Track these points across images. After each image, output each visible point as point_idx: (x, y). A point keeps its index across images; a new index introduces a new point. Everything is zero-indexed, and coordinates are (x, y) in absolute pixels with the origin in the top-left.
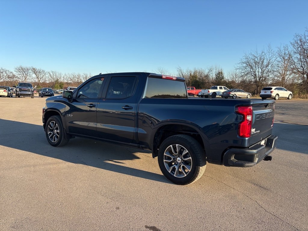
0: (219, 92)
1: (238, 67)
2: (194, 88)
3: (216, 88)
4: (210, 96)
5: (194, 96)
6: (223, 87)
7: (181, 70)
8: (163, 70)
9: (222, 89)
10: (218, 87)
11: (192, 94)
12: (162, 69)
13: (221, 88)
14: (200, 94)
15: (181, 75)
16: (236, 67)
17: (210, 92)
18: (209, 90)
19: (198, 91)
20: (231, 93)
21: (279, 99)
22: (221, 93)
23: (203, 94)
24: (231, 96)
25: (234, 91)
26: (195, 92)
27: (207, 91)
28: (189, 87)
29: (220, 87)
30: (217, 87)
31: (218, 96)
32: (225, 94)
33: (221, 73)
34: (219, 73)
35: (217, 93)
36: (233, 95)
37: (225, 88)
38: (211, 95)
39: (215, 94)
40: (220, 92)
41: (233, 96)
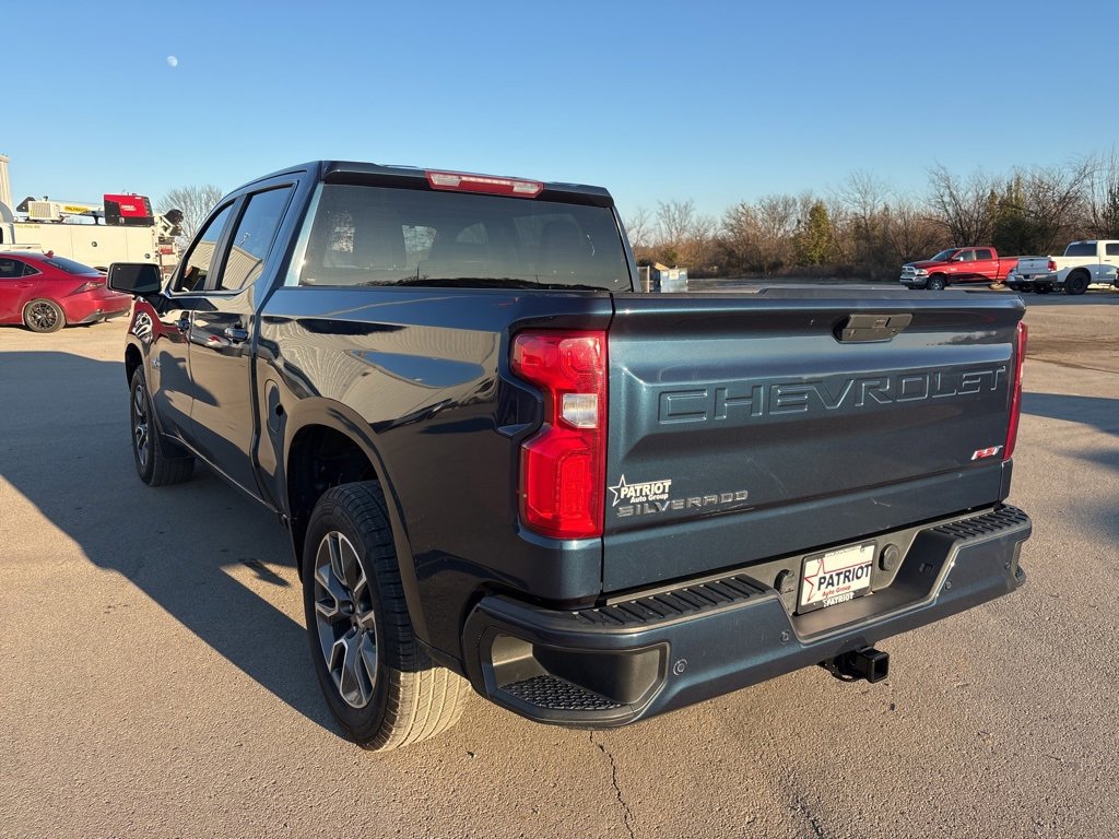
0: (1103, 268)
2: (993, 251)
3: (1092, 251)
4: (1061, 285)
5: (989, 286)
7: (947, 179)
8: (870, 181)
10: (1102, 245)
12: (866, 180)
13: (1113, 250)
14: (1013, 279)
15: (947, 199)
17: (1058, 269)
18: (1054, 259)
19: (1007, 263)
22: (1114, 272)
23: (1027, 277)
26: (993, 269)
27: (1046, 263)
28: (968, 249)
29: (1108, 245)
30: (1095, 246)
31: (1100, 286)
35: (1095, 274)
38: (1062, 279)
39: (1082, 275)
40: (1109, 268)
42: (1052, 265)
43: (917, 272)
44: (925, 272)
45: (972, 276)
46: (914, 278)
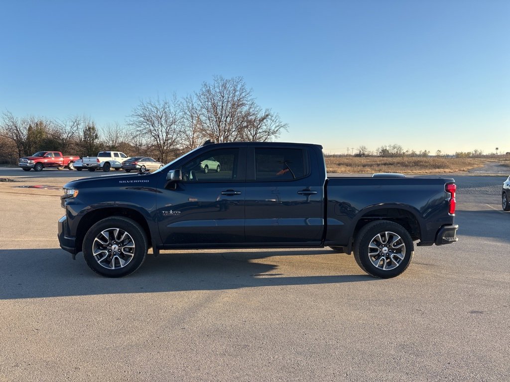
0: (114, 162)
1: (131, 121)
2: (60, 153)
3: (109, 155)
4: (101, 168)
6: (118, 153)
9: (118, 157)
10: (112, 153)
11: (57, 164)
13: (116, 155)
16: (128, 121)
17: (101, 162)
18: (98, 158)
19: (69, 158)
20: (138, 163)
21: (208, 172)
22: (118, 163)
23: (88, 165)
24: (138, 168)
25: (142, 161)
26: (61, 161)
27: (96, 160)
28: (51, 152)
29: (114, 153)
30: (110, 153)
32: (128, 164)
33: (93, 129)
34: (89, 128)
35: (112, 164)
36: (141, 166)
37: (122, 156)
38: (102, 166)
39: (108, 164)
40: (116, 162)
41: (141, 168)
42: (98, 161)
43: (29, 162)
44: (33, 161)
45: (54, 163)
46: (28, 165)
